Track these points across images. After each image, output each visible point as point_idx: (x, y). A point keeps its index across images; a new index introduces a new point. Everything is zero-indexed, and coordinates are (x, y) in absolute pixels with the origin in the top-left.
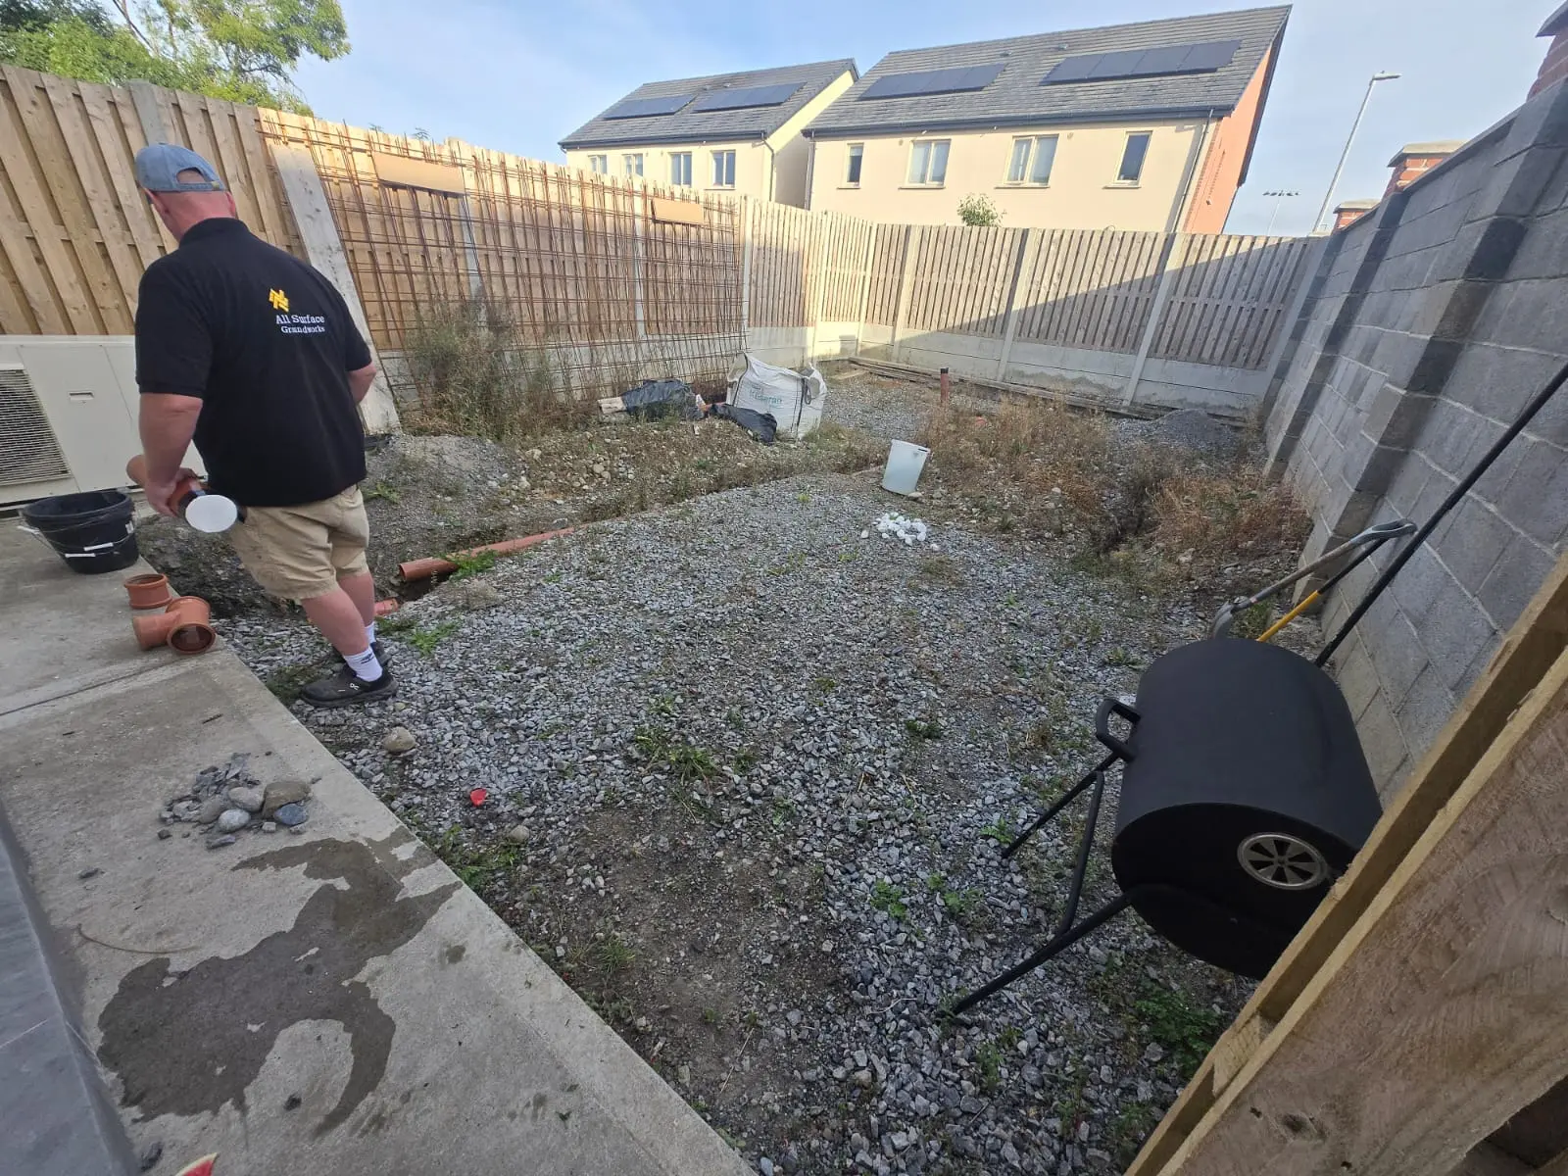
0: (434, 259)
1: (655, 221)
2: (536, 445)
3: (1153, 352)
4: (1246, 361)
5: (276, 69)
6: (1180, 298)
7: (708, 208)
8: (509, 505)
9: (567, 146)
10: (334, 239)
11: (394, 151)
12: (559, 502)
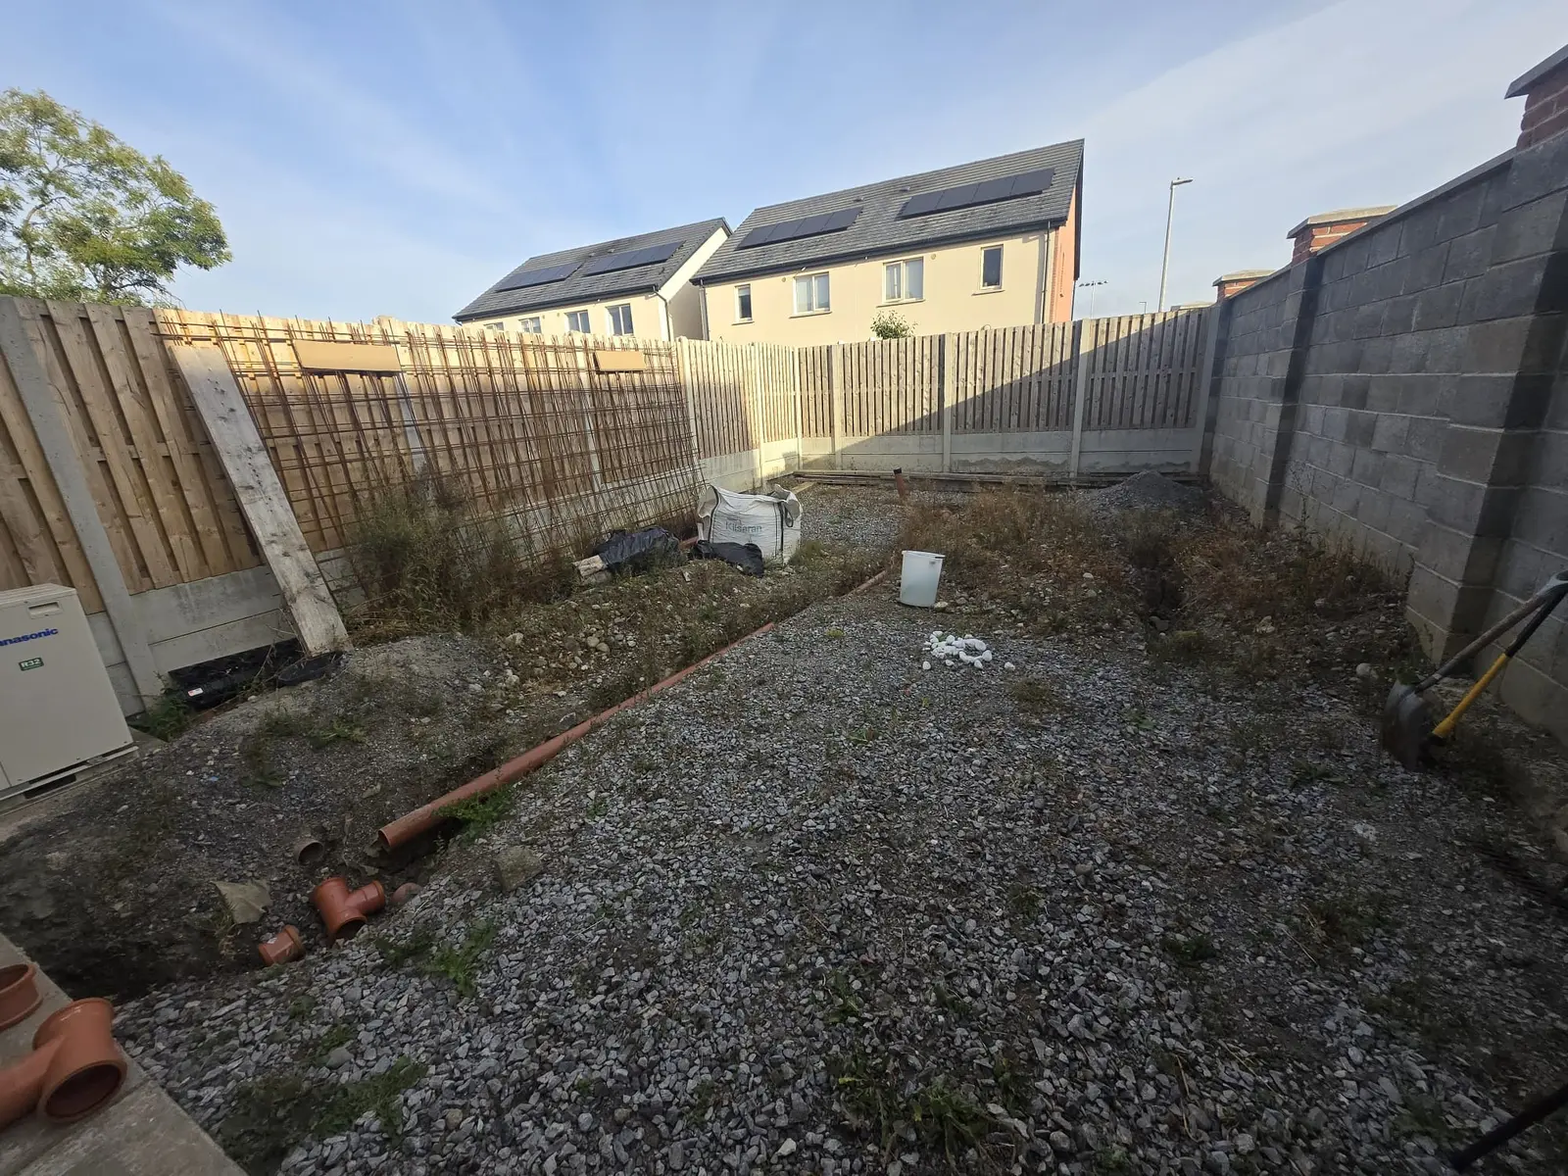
0: (371, 443)
1: (599, 373)
2: (516, 628)
3: (1087, 425)
4: (1175, 420)
5: (151, 283)
6: (1099, 375)
7: (648, 354)
8: (502, 711)
9: (461, 318)
10: (253, 438)
11: (318, 336)
12: (562, 693)
